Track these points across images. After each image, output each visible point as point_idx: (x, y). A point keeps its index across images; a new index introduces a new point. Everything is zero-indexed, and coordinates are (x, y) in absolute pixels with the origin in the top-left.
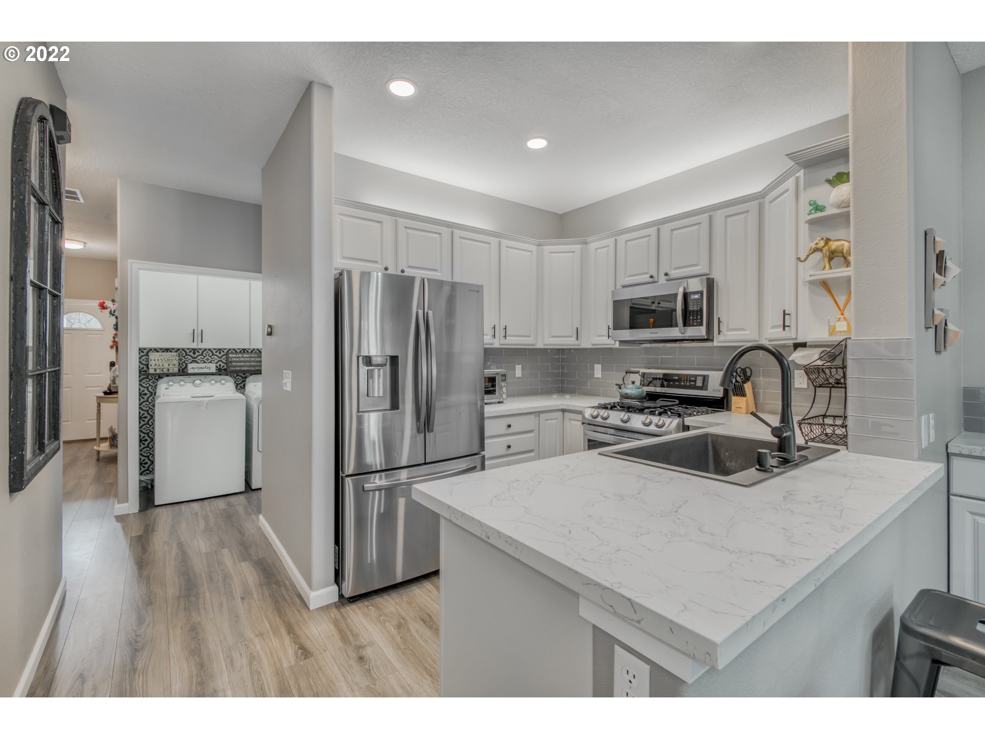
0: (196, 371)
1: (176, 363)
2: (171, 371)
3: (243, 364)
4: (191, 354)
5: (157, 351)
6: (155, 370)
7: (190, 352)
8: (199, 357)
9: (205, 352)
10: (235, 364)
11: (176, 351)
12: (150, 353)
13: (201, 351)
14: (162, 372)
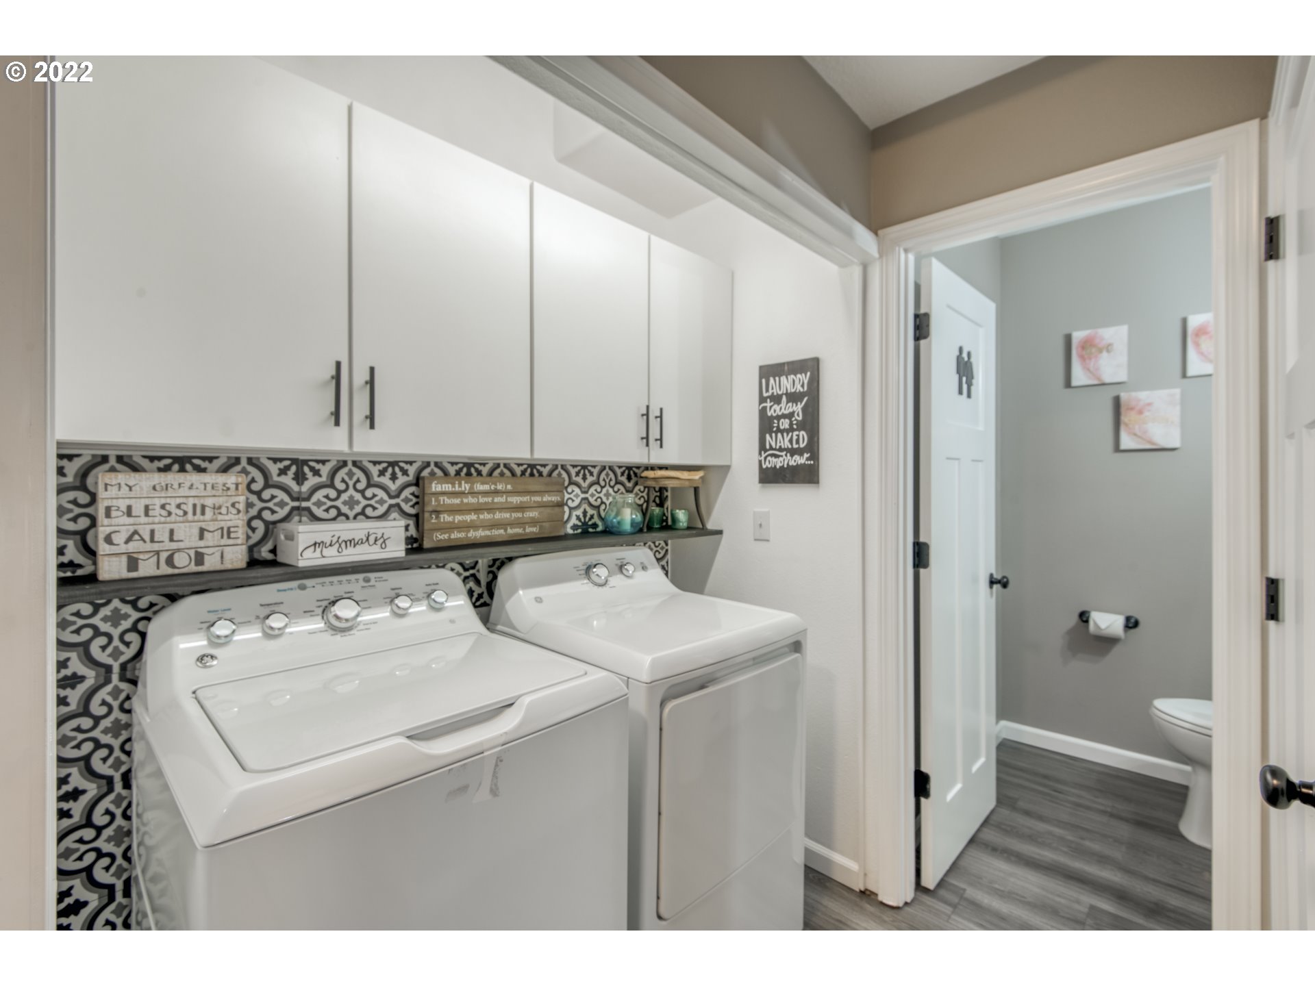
0: (332, 556)
1: (238, 522)
2: (211, 563)
3: (473, 517)
4: (288, 480)
5: (135, 468)
6: (133, 563)
7: (283, 472)
8: (319, 495)
9: (342, 473)
10: (446, 518)
11: (225, 469)
12: (101, 478)
13: (325, 470)
14: (165, 570)
